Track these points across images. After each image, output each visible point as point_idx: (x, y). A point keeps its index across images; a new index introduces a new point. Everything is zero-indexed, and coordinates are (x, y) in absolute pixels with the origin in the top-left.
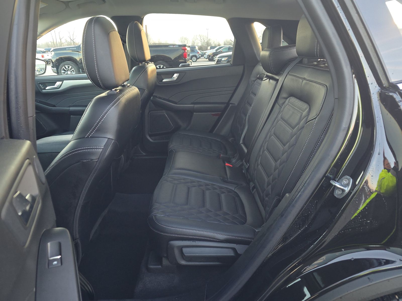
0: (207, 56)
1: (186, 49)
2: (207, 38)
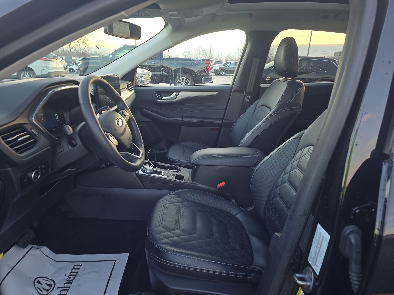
0: (214, 70)
1: (209, 63)
2: (209, 53)
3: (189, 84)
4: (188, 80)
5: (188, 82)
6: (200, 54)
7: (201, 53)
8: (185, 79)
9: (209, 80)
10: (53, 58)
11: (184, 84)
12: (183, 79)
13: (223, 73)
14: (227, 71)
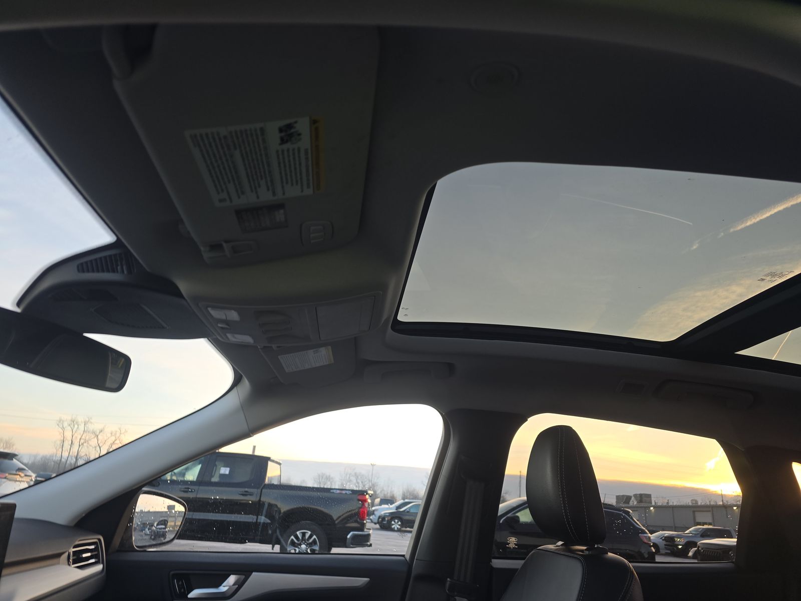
0: (377, 518)
1: (365, 501)
2: (369, 481)
3: (317, 548)
4: (314, 537)
5: (314, 542)
6: (350, 481)
7: (353, 479)
8: (307, 536)
9: (363, 540)
10: (15, 472)
11: (303, 546)
12: (304, 534)
13: (396, 525)
14: (405, 520)
